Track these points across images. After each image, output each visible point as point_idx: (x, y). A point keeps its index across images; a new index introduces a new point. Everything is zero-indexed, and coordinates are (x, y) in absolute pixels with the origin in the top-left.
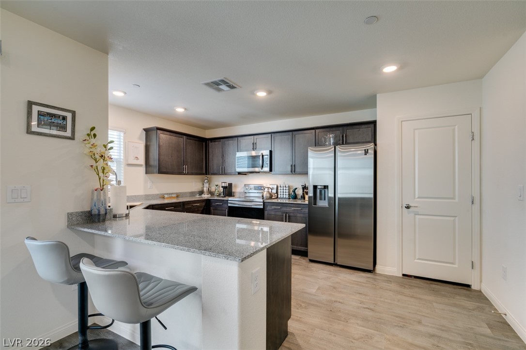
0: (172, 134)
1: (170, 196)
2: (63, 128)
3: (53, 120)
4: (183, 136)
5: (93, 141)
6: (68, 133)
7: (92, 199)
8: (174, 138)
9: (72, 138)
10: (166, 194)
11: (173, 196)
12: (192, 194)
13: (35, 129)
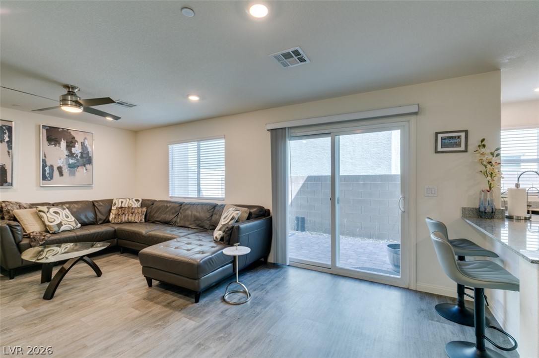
2: (459, 145)
3: (451, 141)
5: (483, 150)
6: (463, 148)
7: (480, 199)
9: (466, 151)
13: (439, 149)
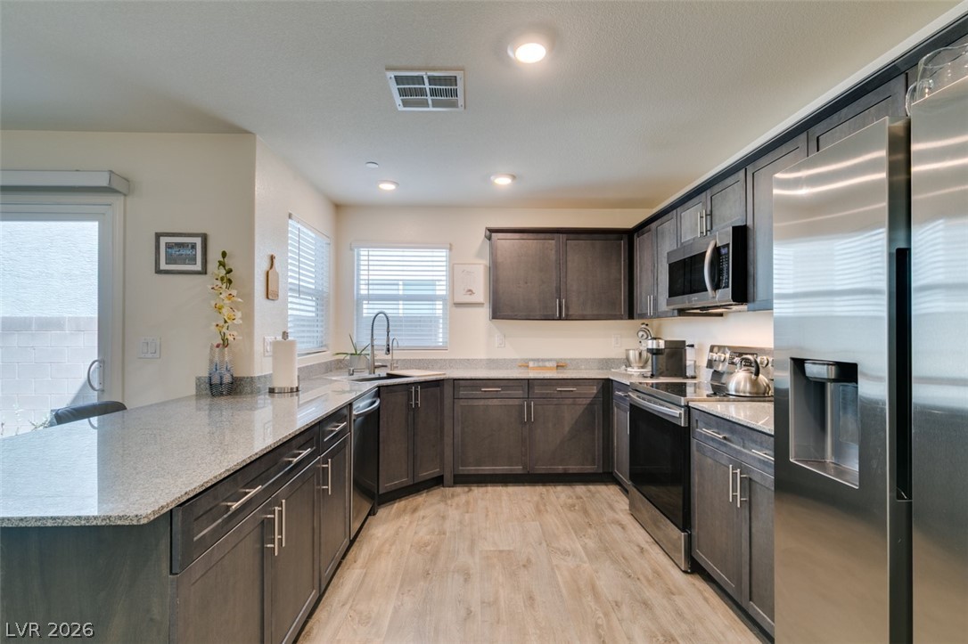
0: (525, 236)
1: (541, 364)
2: (193, 260)
3: (181, 252)
4: (556, 235)
6: (198, 267)
8: (532, 244)
9: (204, 272)
10: (533, 360)
11: (547, 364)
12: (606, 363)
13: (163, 266)
